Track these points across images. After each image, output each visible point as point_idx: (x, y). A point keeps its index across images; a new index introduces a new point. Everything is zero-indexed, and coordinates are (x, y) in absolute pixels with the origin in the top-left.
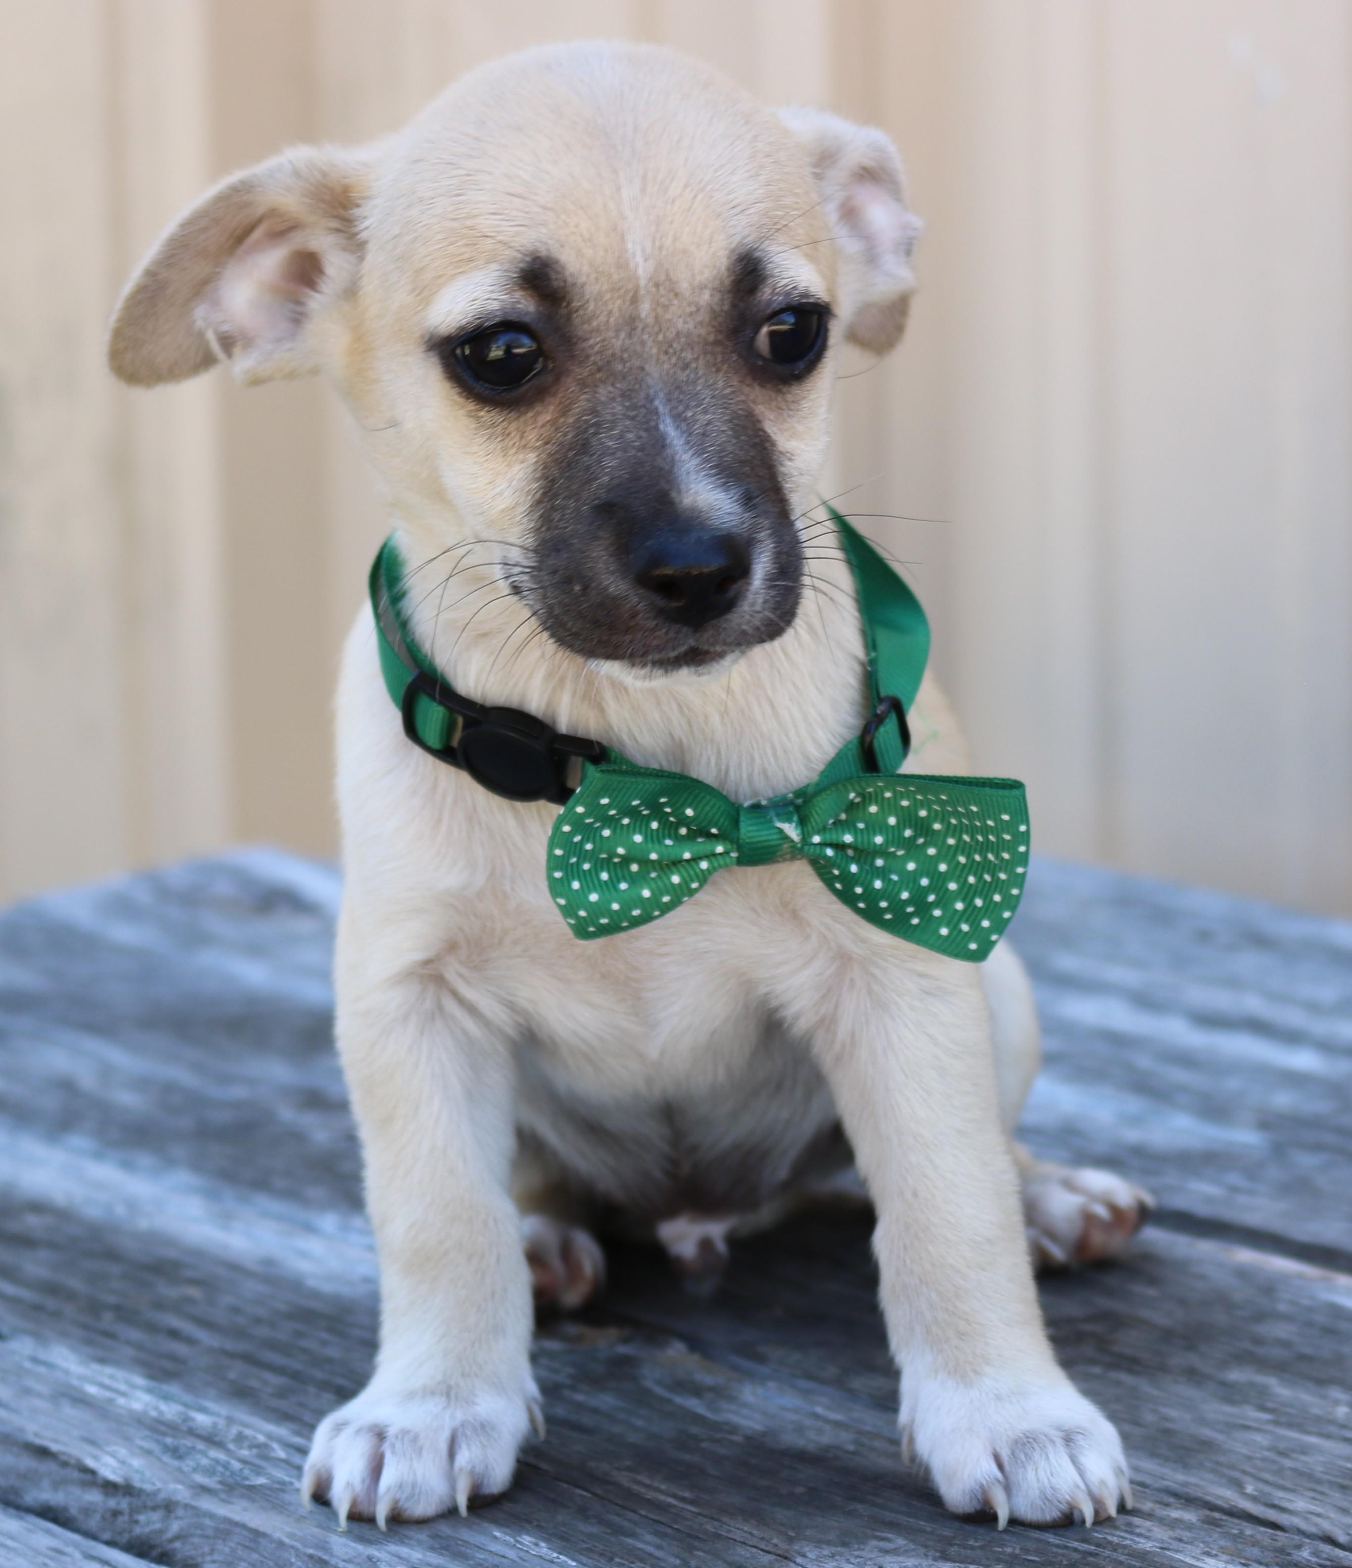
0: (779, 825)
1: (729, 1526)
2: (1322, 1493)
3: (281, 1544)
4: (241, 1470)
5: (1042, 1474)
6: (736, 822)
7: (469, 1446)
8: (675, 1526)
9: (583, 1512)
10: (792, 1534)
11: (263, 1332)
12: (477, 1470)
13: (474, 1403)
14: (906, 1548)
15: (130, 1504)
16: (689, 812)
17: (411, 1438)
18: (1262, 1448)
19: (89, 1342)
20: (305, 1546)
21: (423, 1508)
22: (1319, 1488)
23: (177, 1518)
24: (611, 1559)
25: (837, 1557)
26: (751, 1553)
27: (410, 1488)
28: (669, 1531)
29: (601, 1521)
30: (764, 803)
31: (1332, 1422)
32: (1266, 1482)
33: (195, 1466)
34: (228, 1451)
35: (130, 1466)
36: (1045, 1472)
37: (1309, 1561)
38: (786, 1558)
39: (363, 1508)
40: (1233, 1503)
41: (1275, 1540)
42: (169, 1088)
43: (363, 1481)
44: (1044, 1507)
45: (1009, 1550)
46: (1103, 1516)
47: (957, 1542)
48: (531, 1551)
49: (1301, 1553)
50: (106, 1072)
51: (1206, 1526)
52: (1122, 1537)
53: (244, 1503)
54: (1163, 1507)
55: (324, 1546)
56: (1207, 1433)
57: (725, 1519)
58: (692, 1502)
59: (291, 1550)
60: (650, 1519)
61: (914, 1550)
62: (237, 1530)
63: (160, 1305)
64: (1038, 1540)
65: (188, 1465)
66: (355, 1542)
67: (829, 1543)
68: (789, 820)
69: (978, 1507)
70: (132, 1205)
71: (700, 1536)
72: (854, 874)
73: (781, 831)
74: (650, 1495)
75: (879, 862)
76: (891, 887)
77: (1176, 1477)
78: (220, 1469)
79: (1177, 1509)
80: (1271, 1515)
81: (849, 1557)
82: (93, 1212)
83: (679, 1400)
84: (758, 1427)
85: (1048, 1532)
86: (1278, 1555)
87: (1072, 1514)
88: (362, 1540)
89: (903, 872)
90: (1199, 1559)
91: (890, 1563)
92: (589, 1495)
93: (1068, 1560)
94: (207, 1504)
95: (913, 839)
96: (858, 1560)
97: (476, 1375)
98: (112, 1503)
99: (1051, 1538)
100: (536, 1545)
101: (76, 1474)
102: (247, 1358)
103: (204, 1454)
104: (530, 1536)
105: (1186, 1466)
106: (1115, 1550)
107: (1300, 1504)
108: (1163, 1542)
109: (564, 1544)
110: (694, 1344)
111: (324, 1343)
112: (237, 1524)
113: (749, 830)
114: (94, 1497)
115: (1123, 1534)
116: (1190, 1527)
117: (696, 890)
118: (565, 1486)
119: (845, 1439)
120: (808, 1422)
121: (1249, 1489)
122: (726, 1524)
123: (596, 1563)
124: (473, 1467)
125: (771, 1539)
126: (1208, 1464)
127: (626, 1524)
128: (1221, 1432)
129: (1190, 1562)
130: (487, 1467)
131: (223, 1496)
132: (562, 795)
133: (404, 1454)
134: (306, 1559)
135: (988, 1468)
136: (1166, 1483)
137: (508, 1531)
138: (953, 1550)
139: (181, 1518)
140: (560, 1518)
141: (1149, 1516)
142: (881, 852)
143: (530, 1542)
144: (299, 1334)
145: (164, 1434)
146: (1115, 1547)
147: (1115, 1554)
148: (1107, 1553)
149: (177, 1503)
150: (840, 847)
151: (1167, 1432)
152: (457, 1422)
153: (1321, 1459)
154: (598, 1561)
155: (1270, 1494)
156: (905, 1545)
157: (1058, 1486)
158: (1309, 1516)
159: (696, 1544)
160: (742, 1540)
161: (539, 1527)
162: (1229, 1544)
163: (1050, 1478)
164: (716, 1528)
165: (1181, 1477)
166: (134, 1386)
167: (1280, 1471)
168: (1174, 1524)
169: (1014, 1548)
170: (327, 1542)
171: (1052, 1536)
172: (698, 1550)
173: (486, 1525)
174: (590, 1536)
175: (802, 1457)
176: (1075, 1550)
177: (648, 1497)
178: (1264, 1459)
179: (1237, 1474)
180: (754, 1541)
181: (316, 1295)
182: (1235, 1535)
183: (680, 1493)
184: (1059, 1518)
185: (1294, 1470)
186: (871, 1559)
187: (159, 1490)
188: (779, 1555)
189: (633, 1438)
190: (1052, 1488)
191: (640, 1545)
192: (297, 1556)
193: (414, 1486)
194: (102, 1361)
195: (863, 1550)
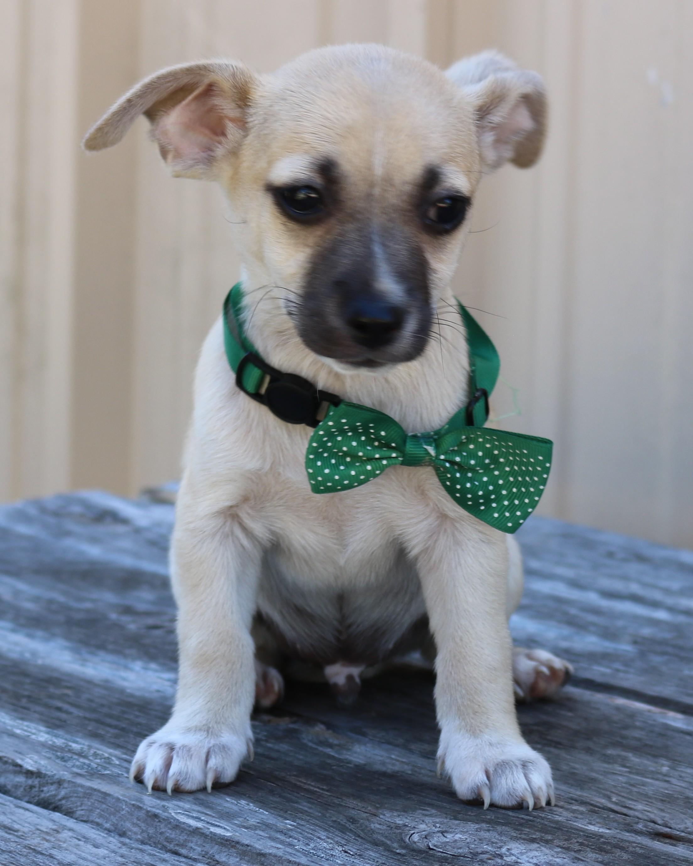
0: (425, 447)
1: (346, 801)
2: (651, 803)
3: (118, 799)
4: (96, 767)
5: (509, 781)
6: (405, 442)
7: (215, 757)
8: (319, 800)
9: (272, 792)
10: (378, 805)
11: (105, 710)
12: (219, 769)
13: (221, 736)
14: (436, 814)
15: (39, 782)
16: (383, 433)
17: (188, 750)
18: (622, 782)
19: (15, 711)
20: (130, 800)
21: (190, 786)
22: (650, 800)
23: (64, 788)
24: (286, 812)
25: (401, 817)
26: (357, 812)
27: (185, 774)
28: (316, 802)
29: (280, 796)
30: (419, 435)
31: (660, 773)
32: (623, 797)
33: (73, 765)
34: (89, 760)
35: (40, 763)
36: (511, 781)
37: (642, 829)
38: (375, 815)
39: (160, 784)
40: (605, 805)
41: (626, 820)
42: (51, 602)
43: (161, 771)
44: (508, 798)
45: (489, 817)
46: (538, 806)
47: (462, 813)
48: (245, 807)
49: (638, 826)
50: (17, 593)
51: (590, 813)
52: (547, 815)
53: (99, 781)
54: (568, 804)
55: (141, 801)
56: (594, 775)
57: (344, 798)
58: (327, 791)
59: (123, 802)
60: (306, 797)
61: (440, 815)
62: (96, 793)
63: (51, 697)
64: (504, 814)
65: (69, 764)
66: (155, 799)
67: (397, 810)
68: (430, 445)
69: (475, 797)
70: (34, 654)
71: (331, 804)
72: (458, 478)
73: (426, 450)
74: (306, 787)
75: (470, 475)
76: (474, 488)
77: (576, 793)
78: (86, 767)
79: (576, 805)
80: (625, 811)
81: (407, 817)
82: (14, 656)
83: (321, 749)
84: (362, 762)
85: (509, 811)
86: (626, 826)
87: (522, 803)
88: (159, 798)
89: (481, 481)
90: (585, 826)
91: (428, 819)
92: (275, 785)
93: (519, 822)
94: (79, 781)
95: (489, 464)
96: (411, 818)
97: (223, 723)
98: (30, 782)
99: (510, 813)
100: (248, 805)
101: (11, 768)
102: (97, 721)
103: (78, 760)
104: (245, 801)
105: (582, 789)
106: (543, 820)
107: (640, 807)
108: (567, 817)
109: (262, 804)
110: (329, 726)
111: (137, 717)
112: (95, 790)
113: (410, 448)
114: (20, 779)
115: (547, 814)
116: (582, 813)
117: (378, 475)
118: (262, 781)
119: (407, 769)
120: (388, 761)
121: (614, 799)
122: (344, 800)
123: (278, 813)
124: (217, 768)
125: (368, 807)
126: (593, 788)
127: (294, 798)
128: (601, 775)
129: (581, 826)
130: (224, 768)
131: (88, 777)
132: (314, 423)
133: (183, 758)
134: (131, 806)
135: (482, 777)
136: (571, 795)
137: (234, 798)
138: (460, 816)
139: (66, 788)
140: (260, 794)
141: (562, 807)
142: (472, 469)
143: (244, 803)
144: (124, 712)
145: (57, 751)
146: (542, 818)
147: (543, 821)
148: (538, 820)
149: (64, 780)
150: (453, 463)
151: (573, 774)
152: (211, 745)
153: (652, 788)
154: (279, 812)
155: (625, 802)
156: (436, 813)
157: (517, 788)
158: (643, 812)
159: (329, 807)
160: (353, 807)
161: (249, 797)
162: (601, 821)
163: (513, 784)
164: (339, 802)
165: (579, 793)
166: (40, 731)
167: (631, 792)
168: (574, 811)
169: (492, 816)
170: (142, 799)
171: (511, 812)
172: (330, 810)
173: (222, 795)
174: (276, 802)
175: (384, 774)
176: (522, 819)
177: (305, 787)
178: (623, 787)
179: (608, 793)
180: (359, 808)
181: (132, 696)
182: (605, 817)
183: (321, 787)
184: (516, 805)
185: (638, 792)
186: (418, 818)
187: (55, 774)
188: (371, 814)
189: (296, 763)
190: (514, 789)
191: (301, 807)
192: (126, 805)
193: (187, 773)
194: (22, 719)
195: (414, 814)
